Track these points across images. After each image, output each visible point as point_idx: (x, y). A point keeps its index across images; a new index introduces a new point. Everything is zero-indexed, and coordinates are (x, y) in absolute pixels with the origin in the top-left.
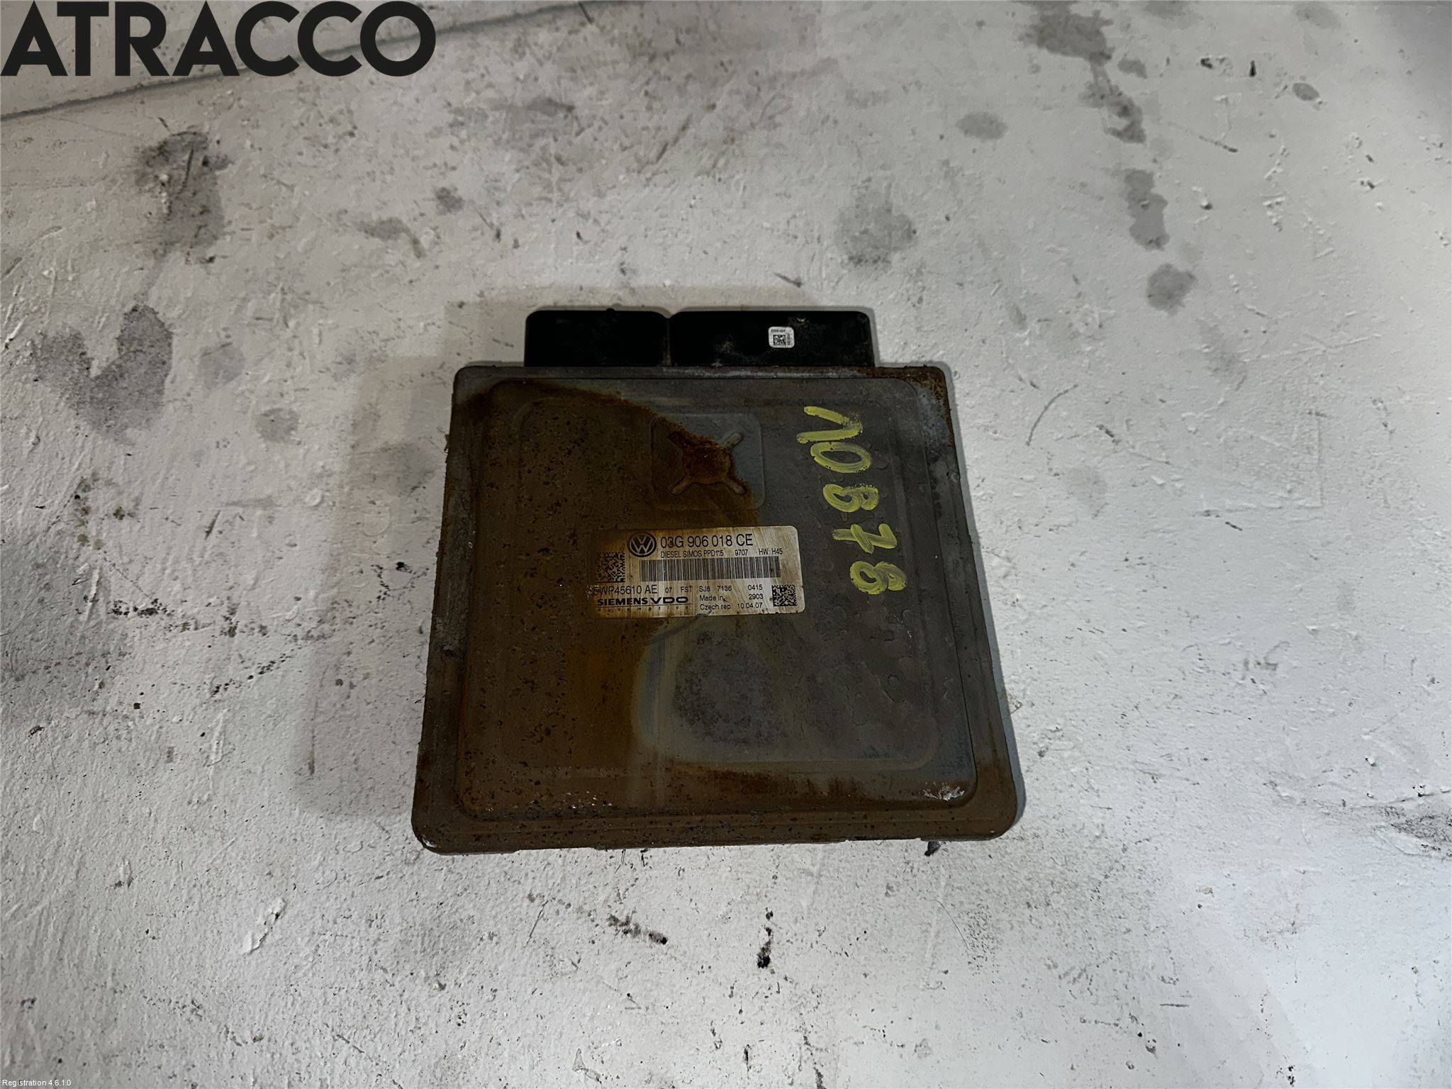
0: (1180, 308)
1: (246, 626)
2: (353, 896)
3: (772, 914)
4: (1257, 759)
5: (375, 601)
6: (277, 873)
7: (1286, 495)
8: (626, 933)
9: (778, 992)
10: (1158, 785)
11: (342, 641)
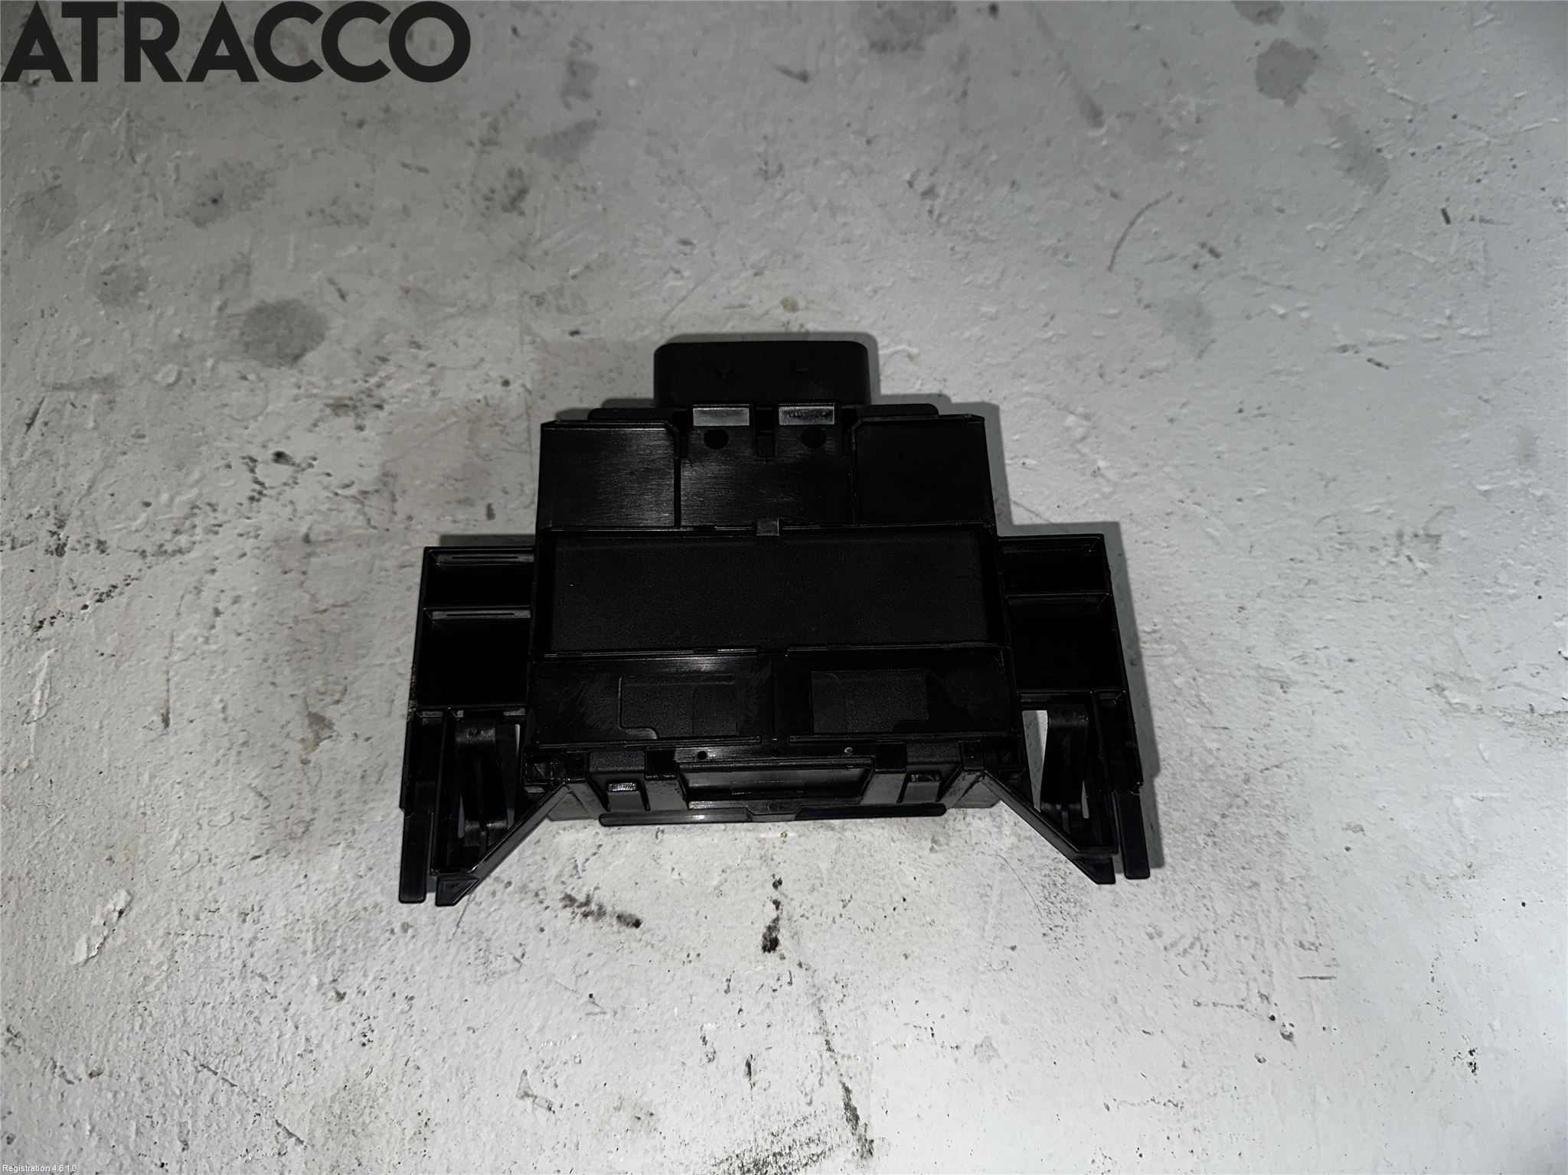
0: (1301, 95)
1: (79, 542)
2: (220, 883)
3: (780, 882)
4: (1419, 657)
5: (246, 503)
6: (120, 857)
7: (1444, 322)
8: (585, 915)
9: (790, 983)
10: (1289, 696)
11: (205, 556)
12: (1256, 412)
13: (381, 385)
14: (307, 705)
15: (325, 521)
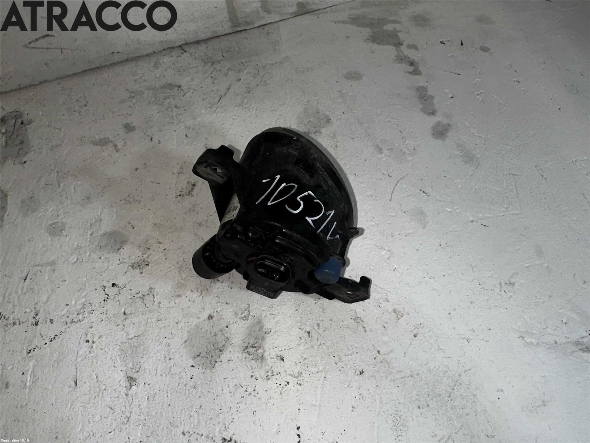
0: (446, 138)
1: (43, 320)
3: (299, 427)
4: (513, 326)
5: (103, 302)
7: (505, 210)
10: (470, 344)
11: (88, 322)
12: (446, 245)
13: (148, 257)
14: (127, 374)
15: (131, 306)
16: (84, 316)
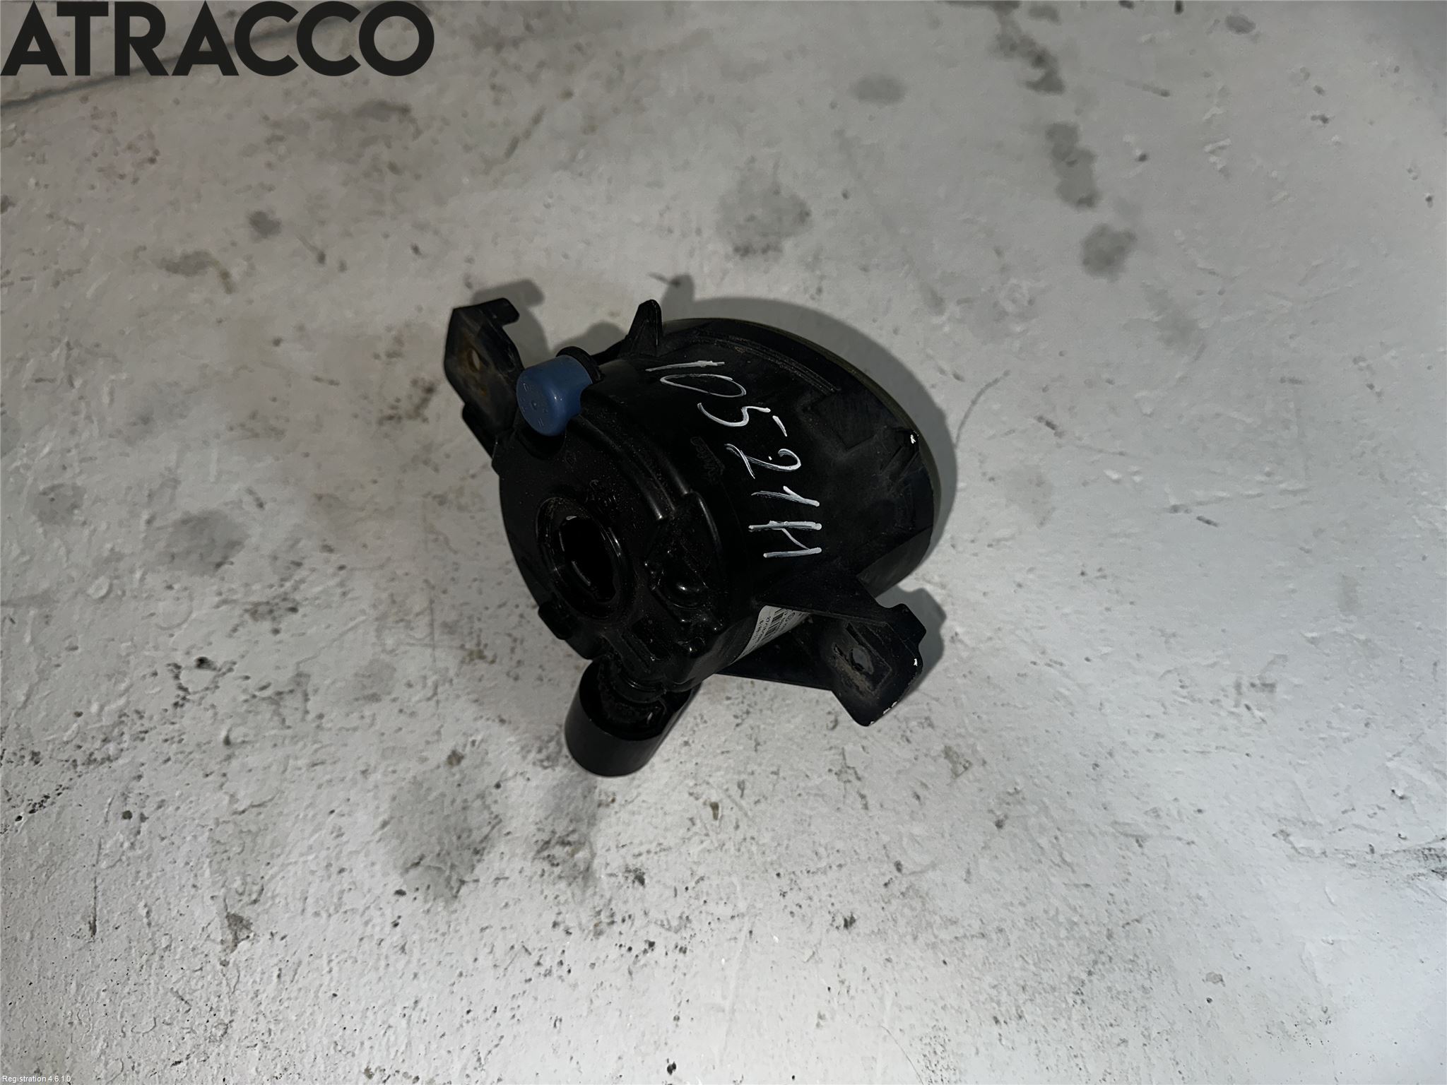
0: (1121, 273)
1: (15, 754)
3: (674, 1067)
4: (1262, 804)
5: (170, 709)
10: (1145, 850)
11: (132, 762)
12: (1099, 574)
13: (295, 588)
14: (226, 906)
15: (244, 723)
16: (122, 746)
